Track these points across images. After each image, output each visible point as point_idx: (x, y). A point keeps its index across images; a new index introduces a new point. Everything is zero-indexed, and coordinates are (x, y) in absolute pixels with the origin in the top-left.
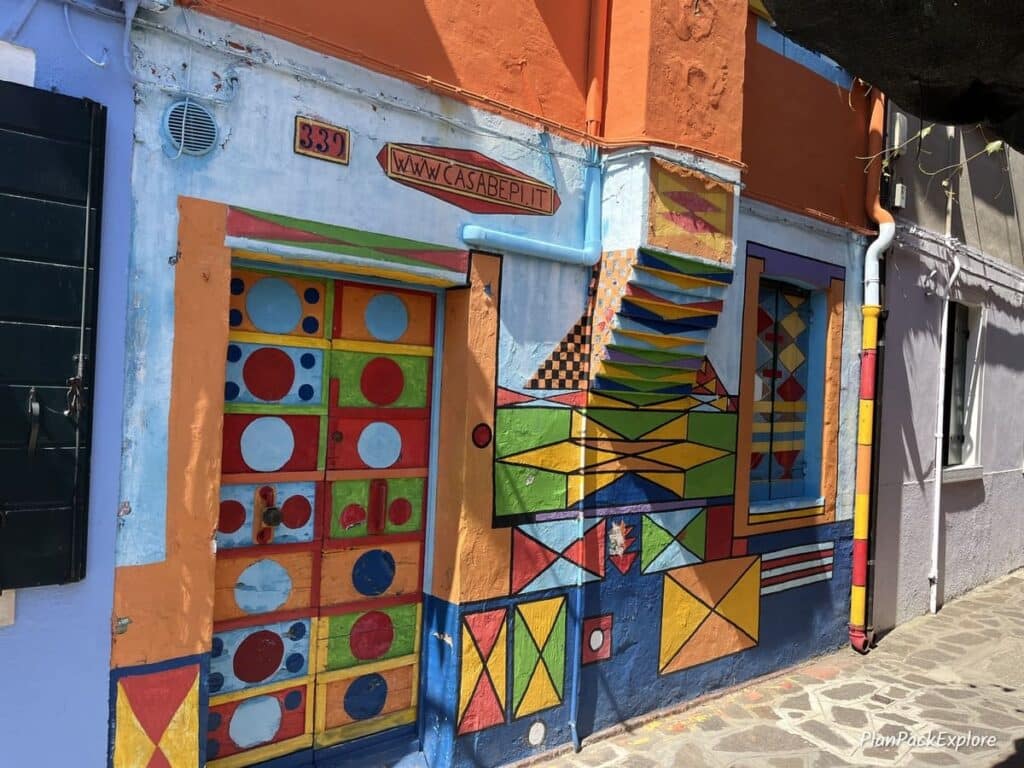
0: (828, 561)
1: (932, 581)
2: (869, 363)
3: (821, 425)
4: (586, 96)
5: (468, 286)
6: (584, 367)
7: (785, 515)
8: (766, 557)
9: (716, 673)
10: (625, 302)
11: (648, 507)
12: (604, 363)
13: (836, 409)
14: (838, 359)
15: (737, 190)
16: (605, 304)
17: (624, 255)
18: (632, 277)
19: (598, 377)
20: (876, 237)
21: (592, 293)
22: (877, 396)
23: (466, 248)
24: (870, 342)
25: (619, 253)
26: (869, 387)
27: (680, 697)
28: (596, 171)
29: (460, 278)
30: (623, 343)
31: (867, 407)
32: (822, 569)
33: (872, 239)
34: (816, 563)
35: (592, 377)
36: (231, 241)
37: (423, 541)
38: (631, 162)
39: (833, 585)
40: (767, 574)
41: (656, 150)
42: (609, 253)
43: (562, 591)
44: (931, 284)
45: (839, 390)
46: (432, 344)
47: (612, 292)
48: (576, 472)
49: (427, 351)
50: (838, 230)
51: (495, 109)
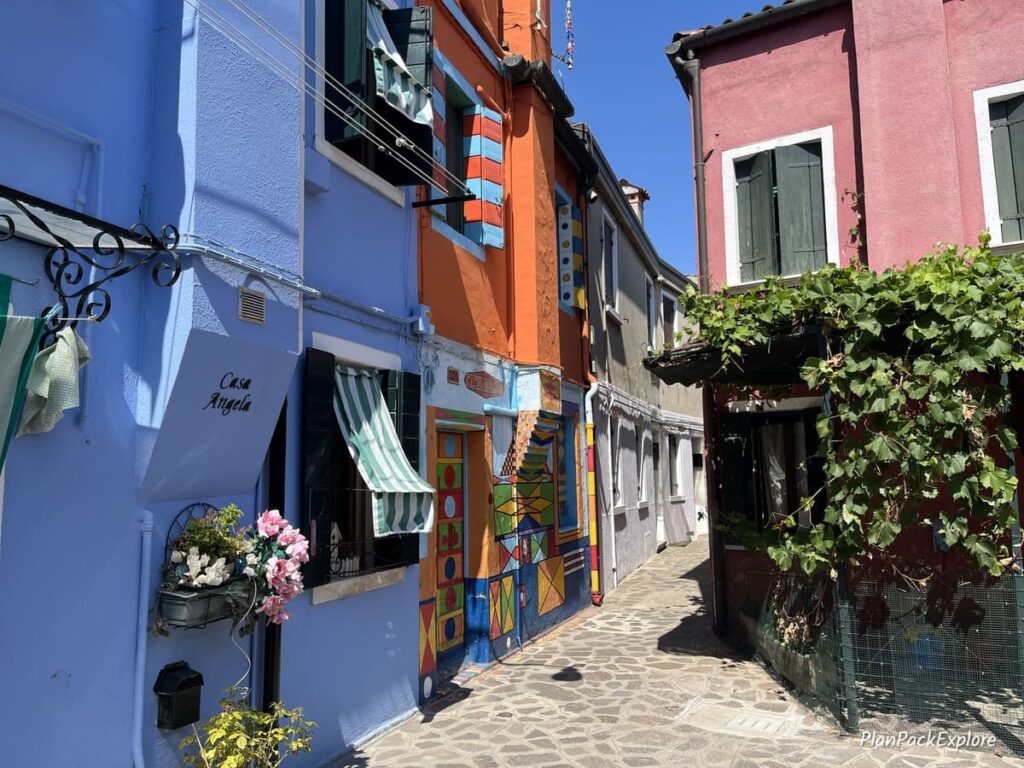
0: (583, 558)
1: (614, 570)
2: (591, 452)
3: (575, 486)
4: (508, 340)
5: (484, 431)
6: (514, 464)
7: (568, 534)
8: (565, 556)
9: (554, 615)
10: (533, 433)
11: (532, 531)
12: (523, 462)
13: (580, 477)
14: (579, 451)
15: (560, 379)
16: (522, 435)
17: (532, 413)
18: (536, 423)
19: (520, 468)
20: (589, 389)
21: (515, 429)
22: (595, 471)
23: (483, 414)
24: (590, 442)
25: (529, 411)
26: (592, 465)
27: (545, 628)
28: (515, 375)
29: (482, 427)
30: (533, 452)
31: (591, 475)
32: (580, 563)
33: (587, 390)
34: (579, 560)
35: (518, 468)
36: (437, 421)
37: (463, 552)
38: (532, 372)
39: (585, 570)
40: (566, 565)
41: (541, 367)
42: (522, 412)
43: (512, 573)
44: (604, 409)
45: (581, 467)
46: (462, 457)
47: (526, 429)
48: (513, 515)
49: (460, 461)
50: (576, 387)
51: (488, 352)
